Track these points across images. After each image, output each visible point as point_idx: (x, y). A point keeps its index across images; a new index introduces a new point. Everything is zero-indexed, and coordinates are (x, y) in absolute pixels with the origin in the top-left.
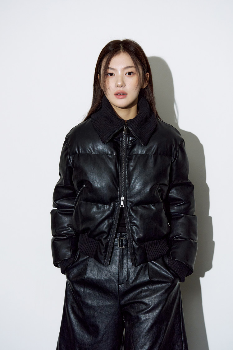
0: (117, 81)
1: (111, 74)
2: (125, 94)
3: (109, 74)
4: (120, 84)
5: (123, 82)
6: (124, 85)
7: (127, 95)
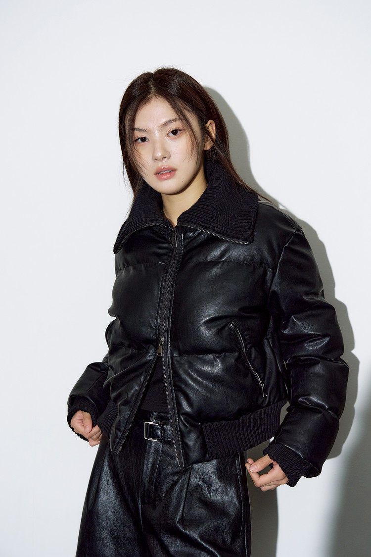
0: (154, 151)
1: (144, 139)
2: (172, 171)
3: (139, 140)
4: (159, 154)
5: (165, 150)
6: (167, 156)
7: (177, 171)
